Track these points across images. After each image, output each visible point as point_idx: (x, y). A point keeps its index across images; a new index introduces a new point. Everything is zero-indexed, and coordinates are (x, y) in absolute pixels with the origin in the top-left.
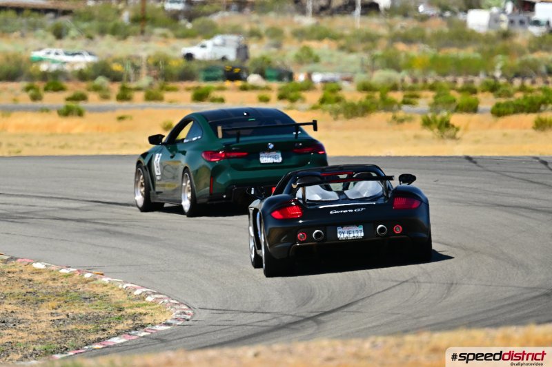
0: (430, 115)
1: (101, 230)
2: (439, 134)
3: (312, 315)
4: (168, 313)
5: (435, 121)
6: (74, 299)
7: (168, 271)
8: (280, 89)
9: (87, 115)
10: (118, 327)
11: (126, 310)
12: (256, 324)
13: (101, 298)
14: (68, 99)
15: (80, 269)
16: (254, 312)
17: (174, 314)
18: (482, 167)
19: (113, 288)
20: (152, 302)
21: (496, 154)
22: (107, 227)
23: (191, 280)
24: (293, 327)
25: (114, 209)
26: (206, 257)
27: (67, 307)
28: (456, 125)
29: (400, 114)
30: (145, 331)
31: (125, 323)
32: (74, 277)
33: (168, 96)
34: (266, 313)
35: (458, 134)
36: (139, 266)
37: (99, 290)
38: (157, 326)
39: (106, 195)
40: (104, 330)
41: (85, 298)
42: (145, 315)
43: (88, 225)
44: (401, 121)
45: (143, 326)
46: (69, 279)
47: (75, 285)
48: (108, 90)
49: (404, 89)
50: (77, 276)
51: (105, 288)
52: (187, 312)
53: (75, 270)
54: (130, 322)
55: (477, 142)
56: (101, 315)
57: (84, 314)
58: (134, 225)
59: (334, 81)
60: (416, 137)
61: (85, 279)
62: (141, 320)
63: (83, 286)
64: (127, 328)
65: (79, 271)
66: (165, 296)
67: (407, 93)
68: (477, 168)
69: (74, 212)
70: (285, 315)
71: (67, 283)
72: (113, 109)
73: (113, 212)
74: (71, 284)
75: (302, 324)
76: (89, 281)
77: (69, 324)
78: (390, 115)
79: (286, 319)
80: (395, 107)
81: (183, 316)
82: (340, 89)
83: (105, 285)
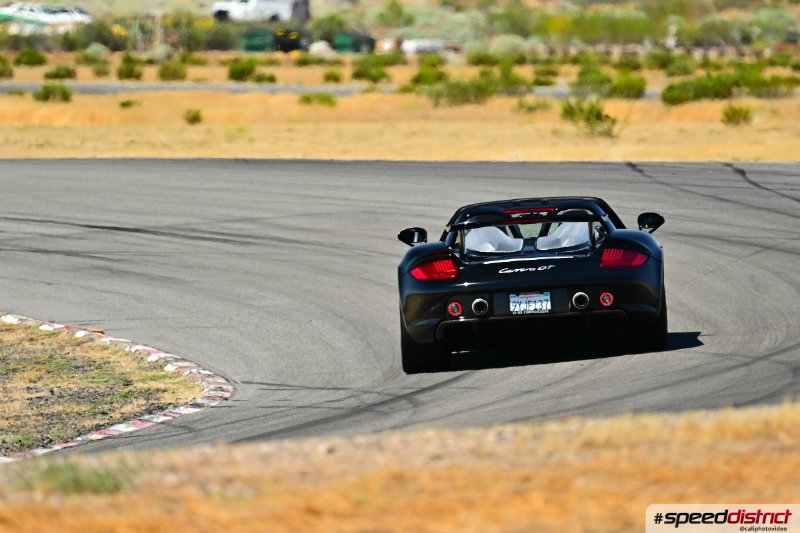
0: (573, 101)
1: (101, 268)
2: (588, 130)
3: (406, 392)
4: (197, 388)
5: (581, 110)
6: (61, 368)
7: (197, 327)
8: (355, 63)
9: (76, 98)
10: (124, 410)
11: (136, 384)
12: (324, 405)
13: (99, 367)
14: (49, 76)
15: (68, 324)
16: (323, 389)
17: (206, 390)
18: (650, 177)
19: (116, 352)
20: (174, 373)
21: (670, 160)
22: (108, 264)
23: (230, 341)
24: (379, 409)
25: (118, 238)
26: (251, 307)
27: (51, 380)
28: (612, 115)
29: (530, 99)
30: (165, 415)
31: (135, 402)
32: (60, 337)
33: (193, 71)
34: (338, 389)
35: (616, 129)
36: (156, 319)
37: (96, 355)
38: (181, 408)
39: (105, 218)
40: (104, 413)
41: (77, 367)
42: (164, 391)
43: (81, 260)
44: (531, 109)
45: (161, 408)
46: (53, 339)
47: (62, 347)
48: (105, 62)
49: (535, 62)
50: (64, 336)
51: (105, 352)
52: (225, 387)
53: (62, 326)
54: (142, 401)
55: (642, 140)
56: (100, 391)
57: (76, 389)
58: (148, 261)
59: (433, 51)
60: (555, 133)
61: (76, 339)
62: (158, 399)
63: (74, 350)
64: (138, 410)
65: (67, 327)
66: (192, 365)
67: (541, 68)
68: (642, 178)
69: (62, 241)
70: (368, 392)
71: (50, 345)
72: (114, 91)
73: (116, 241)
74: (55, 346)
75: (392, 405)
76: (83, 342)
77: (53, 403)
78: (514, 101)
79: (369, 399)
80: (524, 88)
81: (220, 394)
82: (442, 62)
83: (105, 348)
